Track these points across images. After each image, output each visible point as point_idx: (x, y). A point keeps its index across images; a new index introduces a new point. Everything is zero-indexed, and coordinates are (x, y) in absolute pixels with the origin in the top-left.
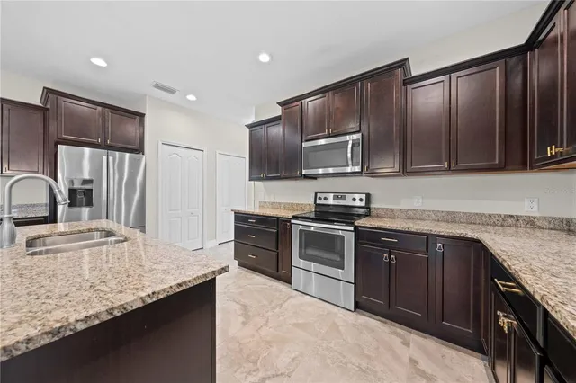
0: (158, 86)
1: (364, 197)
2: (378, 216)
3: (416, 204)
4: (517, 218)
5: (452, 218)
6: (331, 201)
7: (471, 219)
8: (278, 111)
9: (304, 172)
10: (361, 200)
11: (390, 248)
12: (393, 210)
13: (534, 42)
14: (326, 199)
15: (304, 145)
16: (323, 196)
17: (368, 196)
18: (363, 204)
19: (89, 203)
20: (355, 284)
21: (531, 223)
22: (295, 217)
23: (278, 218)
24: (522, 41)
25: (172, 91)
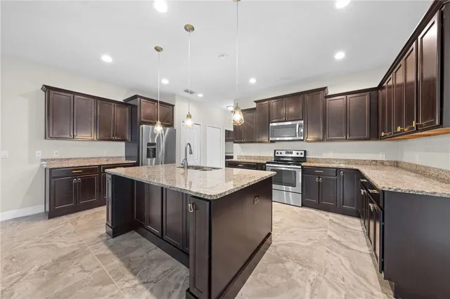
0: (187, 91)
1: (303, 152)
2: (310, 162)
3: (330, 155)
4: (376, 161)
5: (348, 161)
6: (284, 154)
7: (356, 162)
8: (254, 105)
9: (270, 139)
10: (302, 154)
11: (319, 175)
12: (318, 159)
13: (381, 87)
14: (281, 153)
15: (271, 125)
16: (279, 152)
17: (305, 152)
18: (303, 156)
19: (154, 156)
20: (302, 194)
21: (382, 163)
22: (268, 163)
23: (257, 163)
24: (376, 86)
25: (191, 93)
